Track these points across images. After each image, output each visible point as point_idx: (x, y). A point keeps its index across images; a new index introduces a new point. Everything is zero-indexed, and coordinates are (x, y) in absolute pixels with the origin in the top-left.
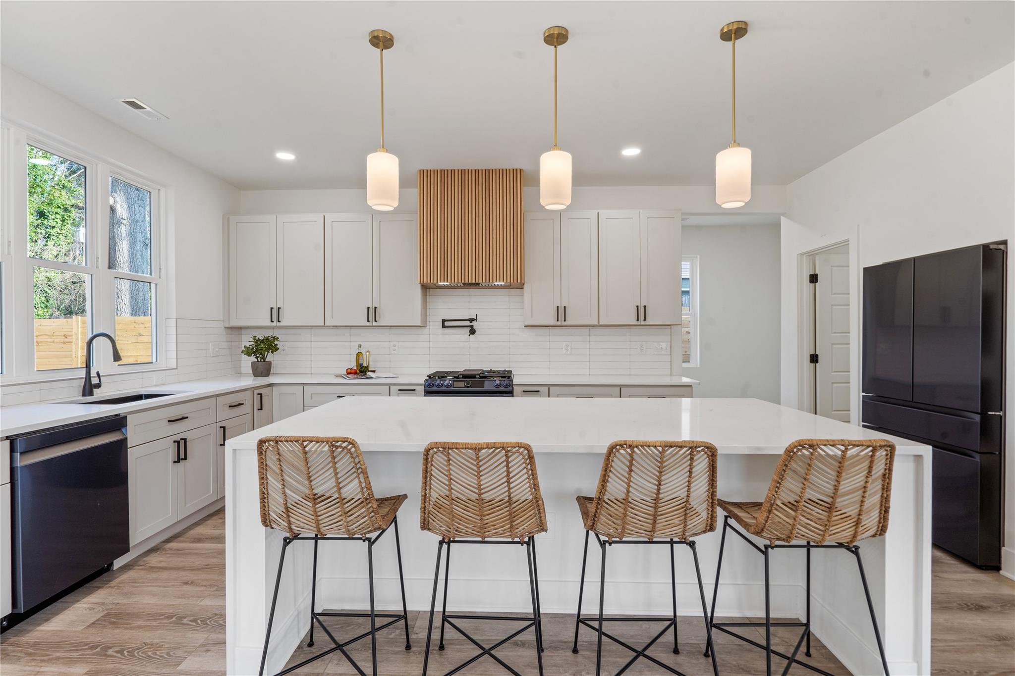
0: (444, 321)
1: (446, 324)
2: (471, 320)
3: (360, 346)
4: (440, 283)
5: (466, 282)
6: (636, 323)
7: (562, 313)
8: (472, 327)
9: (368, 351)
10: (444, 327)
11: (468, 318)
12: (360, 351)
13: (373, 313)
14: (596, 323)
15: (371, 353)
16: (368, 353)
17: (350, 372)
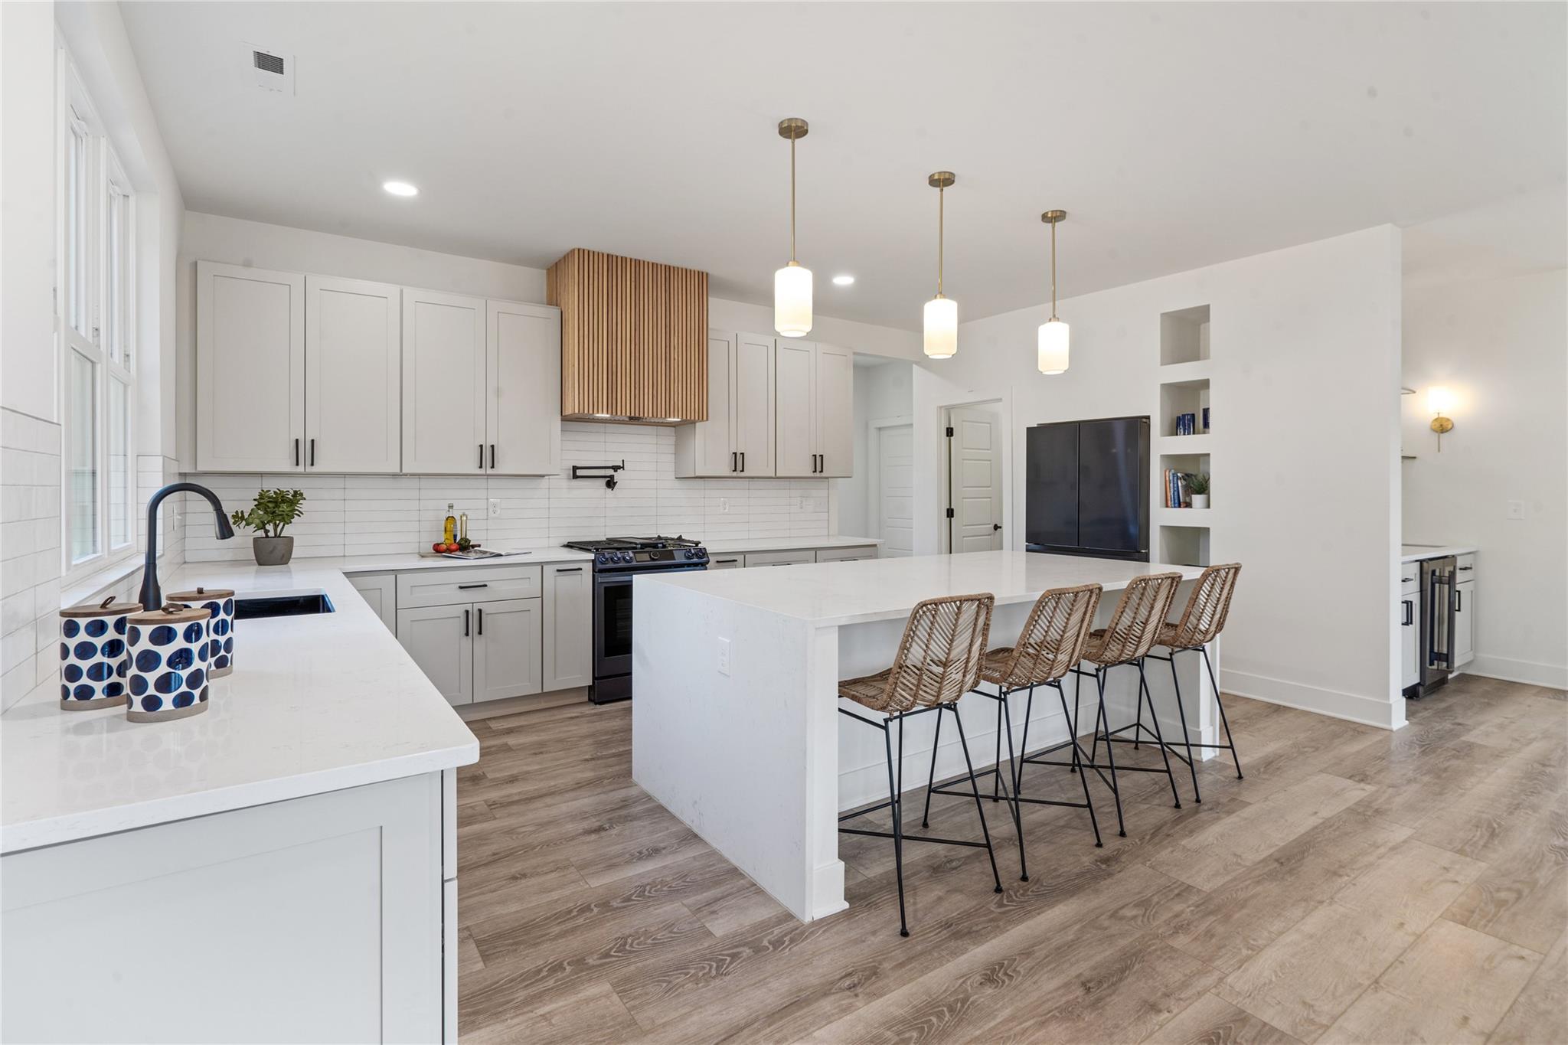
0: (575, 468)
1: (579, 473)
2: (616, 468)
3: (451, 507)
4: (597, 415)
5: (633, 415)
6: (812, 475)
7: (738, 461)
8: (612, 477)
9: (464, 515)
10: (575, 477)
11: (611, 465)
12: (451, 515)
13: (487, 455)
14: (774, 475)
15: (468, 517)
16: (464, 518)
17: (438, 549)
